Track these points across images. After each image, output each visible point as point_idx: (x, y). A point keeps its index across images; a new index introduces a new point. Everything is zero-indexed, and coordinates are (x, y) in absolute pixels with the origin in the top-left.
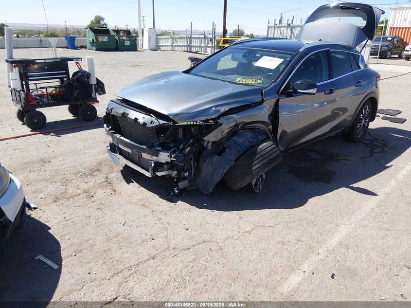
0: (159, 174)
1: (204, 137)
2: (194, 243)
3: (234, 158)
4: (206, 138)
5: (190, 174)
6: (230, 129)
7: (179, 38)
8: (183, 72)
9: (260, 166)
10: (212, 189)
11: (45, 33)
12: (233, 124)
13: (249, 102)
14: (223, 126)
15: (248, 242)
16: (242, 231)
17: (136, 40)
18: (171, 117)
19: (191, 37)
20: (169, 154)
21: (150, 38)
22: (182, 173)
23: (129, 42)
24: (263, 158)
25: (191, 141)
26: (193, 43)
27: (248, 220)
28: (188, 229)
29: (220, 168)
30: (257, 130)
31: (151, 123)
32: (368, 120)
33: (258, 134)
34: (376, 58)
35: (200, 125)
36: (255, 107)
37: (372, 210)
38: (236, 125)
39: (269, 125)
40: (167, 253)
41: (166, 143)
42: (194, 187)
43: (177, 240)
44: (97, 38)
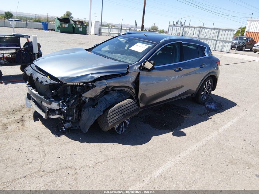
0: (52, 117)
1: (82, 94)
2: (59, 168)
3: (103, 109)
4: (83, 95)
5: (73, 119)
6: (102, 90)
7: (114, 29)
8: (86, 50)
9: (120, 117)
10: (88, 129)
11: (34, 20)
12: (105, 87)
13: (117, 72)
14: (96, 87)
15: (98, 169)
16: (97, 161)
17: (86, 28)
18: (59, 79)
19: (121, 28)
20: (58, 104)
21: (95, 27)
22: (67, 117)
23: (82, 29)
24: (122, 111)
25: (76, 96)
26: (122, 32)
27: (105, 153)
28: (59, 158)
29: (93, 116)
30: (123, 92)
31: (46, 82)
32: (210, 90)
33: (123, 94)
34: (235, 50)
35: (82, 86)
36: (121, 76)
37: (193, 152)
38: (107, 88)
39: (133, 89)
40: (36, 175)
41: (58, 96)
42: (77, 127)
43: (48, 165)
44: (61, 25)
